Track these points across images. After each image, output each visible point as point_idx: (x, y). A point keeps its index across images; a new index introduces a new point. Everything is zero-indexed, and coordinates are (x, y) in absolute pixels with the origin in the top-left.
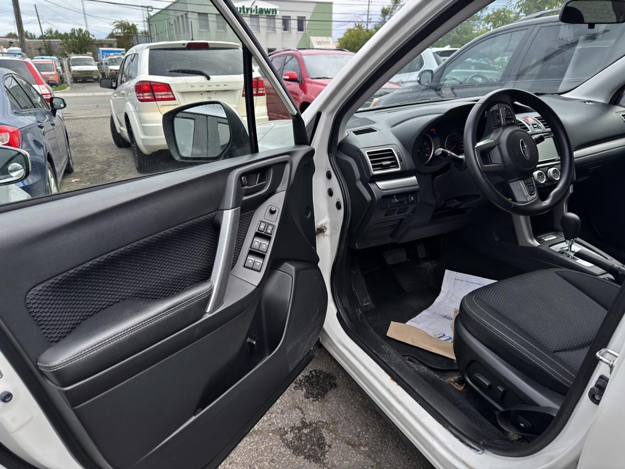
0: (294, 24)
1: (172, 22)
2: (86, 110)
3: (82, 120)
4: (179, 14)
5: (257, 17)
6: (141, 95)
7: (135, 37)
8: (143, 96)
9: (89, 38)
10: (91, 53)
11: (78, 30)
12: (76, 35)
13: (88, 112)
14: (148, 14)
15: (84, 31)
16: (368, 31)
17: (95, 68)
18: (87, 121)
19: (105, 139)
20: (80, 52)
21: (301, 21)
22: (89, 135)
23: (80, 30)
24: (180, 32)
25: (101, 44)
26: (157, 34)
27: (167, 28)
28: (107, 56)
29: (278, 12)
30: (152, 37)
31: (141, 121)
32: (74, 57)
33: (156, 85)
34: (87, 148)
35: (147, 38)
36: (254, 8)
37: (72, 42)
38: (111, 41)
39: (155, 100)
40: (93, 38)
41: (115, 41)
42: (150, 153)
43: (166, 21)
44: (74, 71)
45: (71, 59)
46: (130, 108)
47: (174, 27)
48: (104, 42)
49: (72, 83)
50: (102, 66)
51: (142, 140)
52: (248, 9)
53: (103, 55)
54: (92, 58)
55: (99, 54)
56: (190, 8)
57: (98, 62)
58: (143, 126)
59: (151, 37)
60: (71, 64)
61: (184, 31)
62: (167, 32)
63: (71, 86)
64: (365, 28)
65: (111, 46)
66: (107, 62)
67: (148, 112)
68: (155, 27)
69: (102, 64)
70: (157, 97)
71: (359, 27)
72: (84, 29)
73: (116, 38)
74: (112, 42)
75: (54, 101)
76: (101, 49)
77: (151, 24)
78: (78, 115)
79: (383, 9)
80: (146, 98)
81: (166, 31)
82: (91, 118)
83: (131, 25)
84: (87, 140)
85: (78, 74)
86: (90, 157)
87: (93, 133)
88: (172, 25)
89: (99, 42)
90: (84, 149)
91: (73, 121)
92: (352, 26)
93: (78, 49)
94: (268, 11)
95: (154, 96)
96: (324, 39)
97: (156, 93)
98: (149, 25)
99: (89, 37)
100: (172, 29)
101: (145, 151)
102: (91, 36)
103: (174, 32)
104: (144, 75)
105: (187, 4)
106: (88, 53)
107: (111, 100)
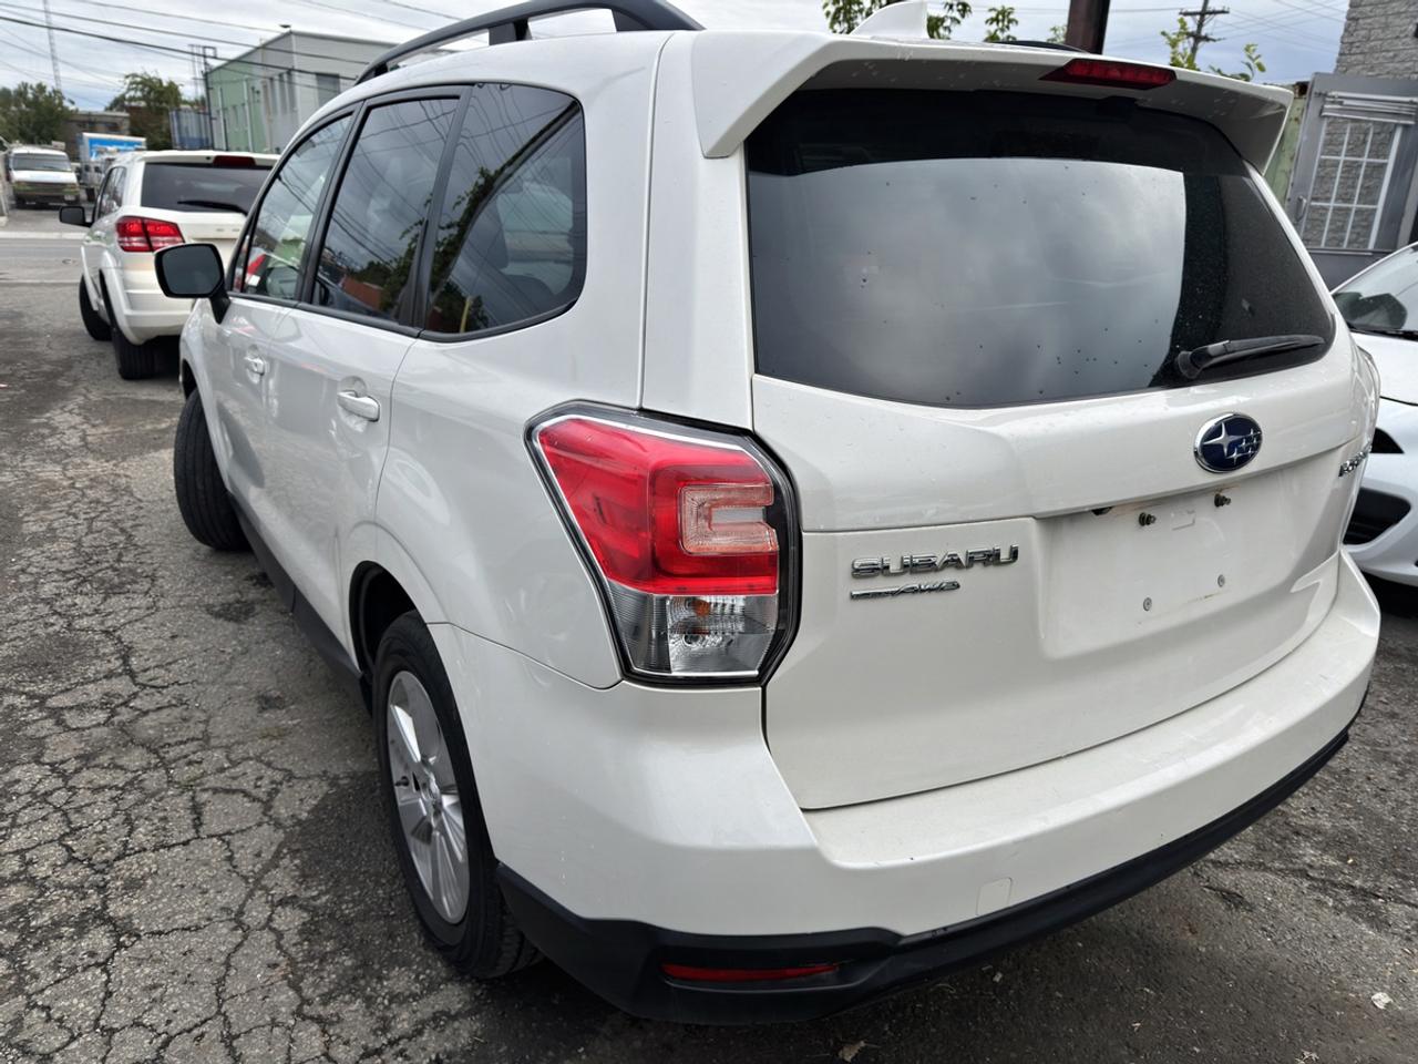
1: (258, 86)
2: (37, 267)
3: (26, 289)
4: (274, 73)
6: (126, 239)
7: (174, 113)
8: (130, 242)
9: (62, 107)
10: (63, 144)
11: (34, 86)
12: (30, 96)
13: (44, 272)
14: (206, 64)
15: (49, 89)
17: (70, 177)
18: (35, 290)
19: (70, 324)
20: (36, 138)
22: (38, 317)
23: (41, 88)
24: (275, 111)
25: (91, 123)
26: (225, 109)
27: (246, 98)
28: (100, 153)
30: (213, 116)
31: (126, 284)
32: (20, 149)
33: (153, 225)
34: (30, 339)
35: (202, 116)
37: (18, 114)
38: (116, 117)
39: (151, 249)
40: (72, 108)
41: (125, 118)
42: (142, 342)
43: (245, 84)
44: (18, 183)
45: (12, 155)
46: (109, 262)
47: (262, 96)
48: (98, 119)
49: (13, 207)
50: (88, 174)
51: (128, 317)
53: (91, 148)
54: (64, 154)
55: (81, 147)
56: (298, 62)
57: (78, 165)
58: (128, 294)
59: (210, 114)
60: (11, 166)
61: (284, 107)
62: (247, 107)
63: (9, 216)
65: (113, 127)
66: (99, 165)
67: (139, 269)
68: (219, 93)
69: (87, 169)
70: (154, 245)
72: (50, 86)
73: (127, 111)
74: (117, 121)
76: (87, 135)
77: (210, 86)
78: (19, 278)
80: (135, 244)
81: (243, 105)
82: (46, 285)
83: (165, 84)
84: (30, 325)
85: (28, 188)
86: (32, 353)
87: (48, 313)
88: (258, 92)
89: (86, 119)
90: (23, 340)
91: (7, 289)
93: (34, 129)
95: (149, 242)
97: (153, 239)
98: (208, 89)
99: (61, 104)
100: (258, 101)
101: (132, 337)
102: (66, 103)
103: (262, 107)
104: (133, 206)
105: (291, 52)
106: (54, 143)
107: (83, 249)
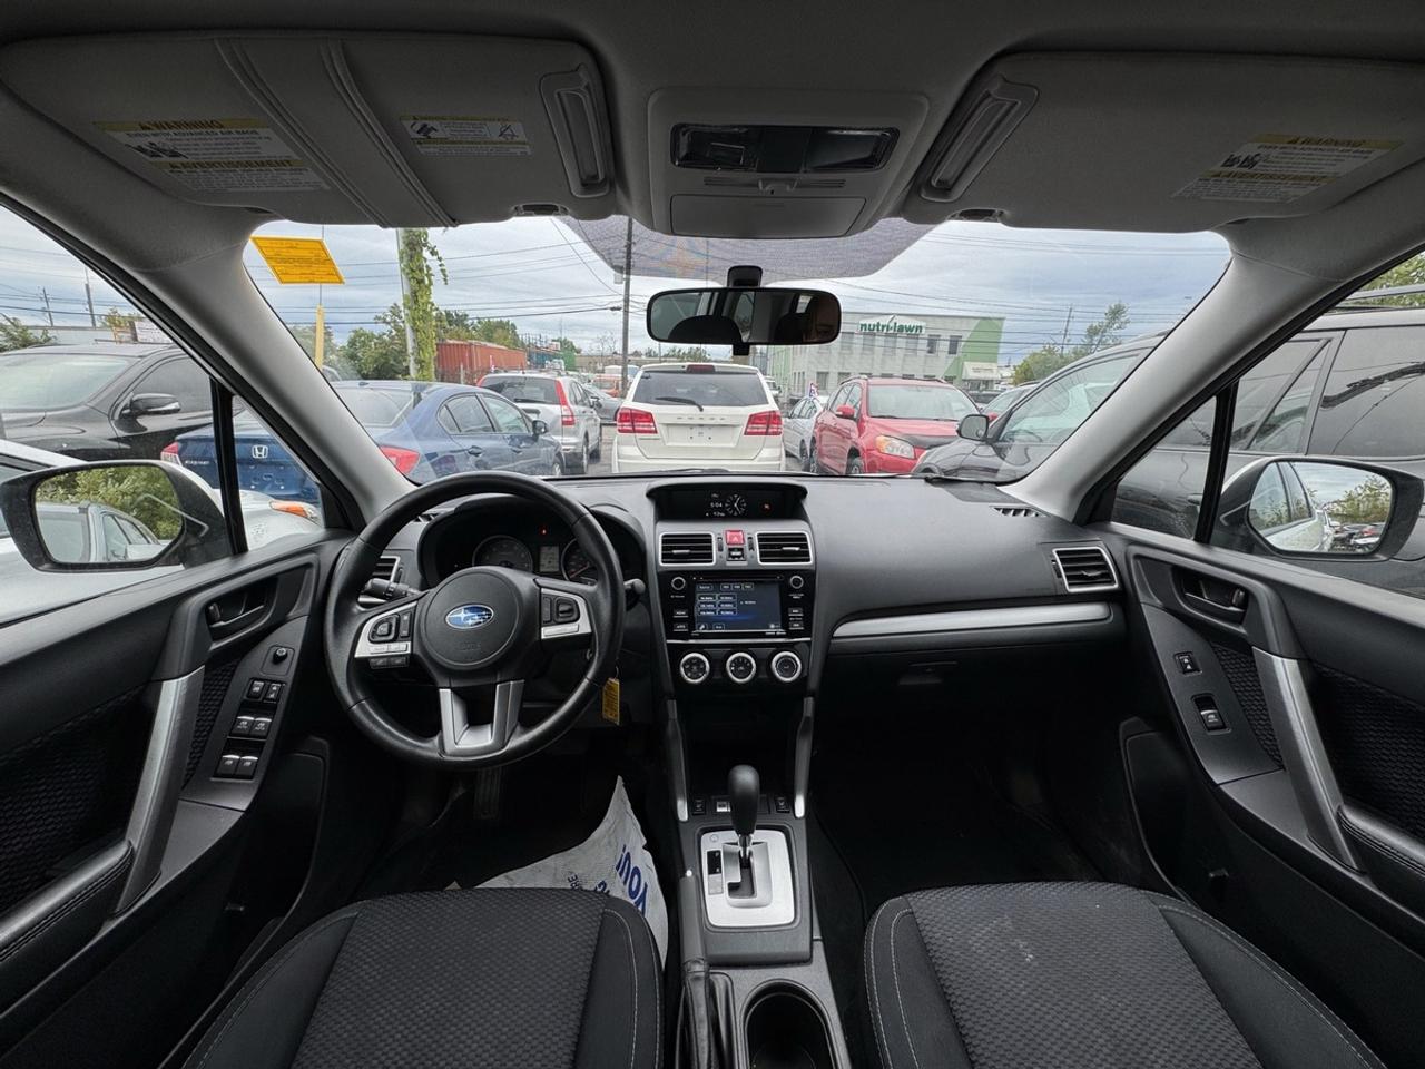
0: (944, 346)
5: (894, 335)
16: (1061, 356)
21: (954, 344)
29: (924, 330)
33: (638, 414)
36: (892, 325)
39: (634, 431)
52: (883, 327)
64: (1060, 352)
70: (638, 428)
71: (1050, 351)
75: (538, 425)
79: (1091, 327)
80: (625, 428)
92: (1038, 349)
94: (910, 329)
95: (633, 426)
96: (986, 365)
97: (636, 424)
